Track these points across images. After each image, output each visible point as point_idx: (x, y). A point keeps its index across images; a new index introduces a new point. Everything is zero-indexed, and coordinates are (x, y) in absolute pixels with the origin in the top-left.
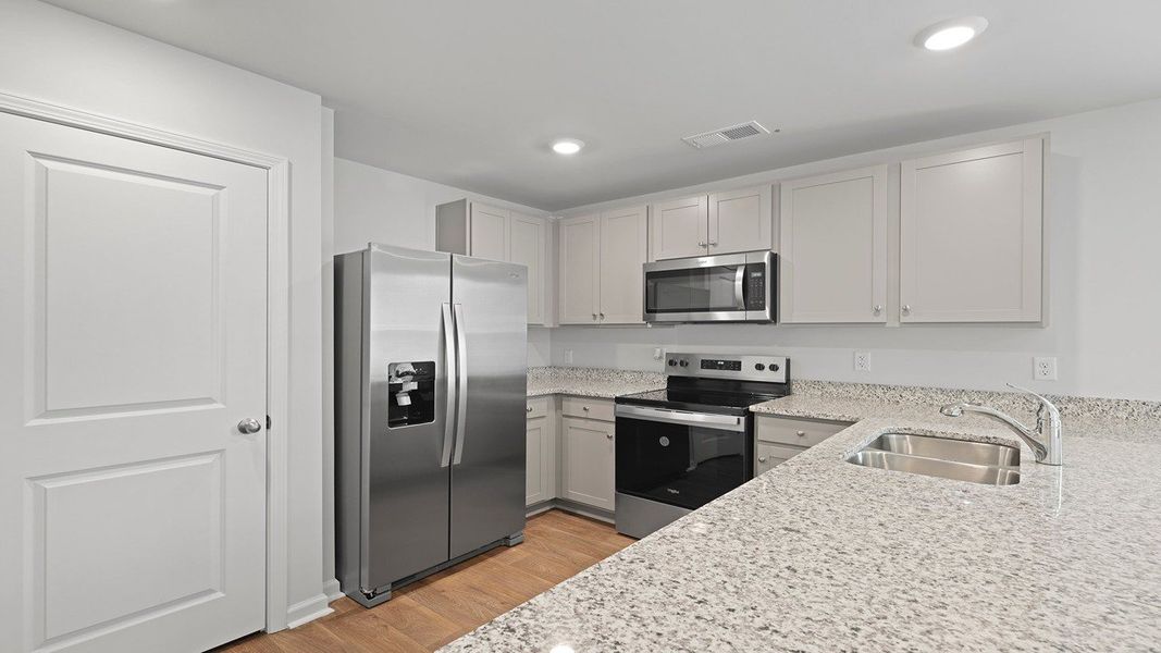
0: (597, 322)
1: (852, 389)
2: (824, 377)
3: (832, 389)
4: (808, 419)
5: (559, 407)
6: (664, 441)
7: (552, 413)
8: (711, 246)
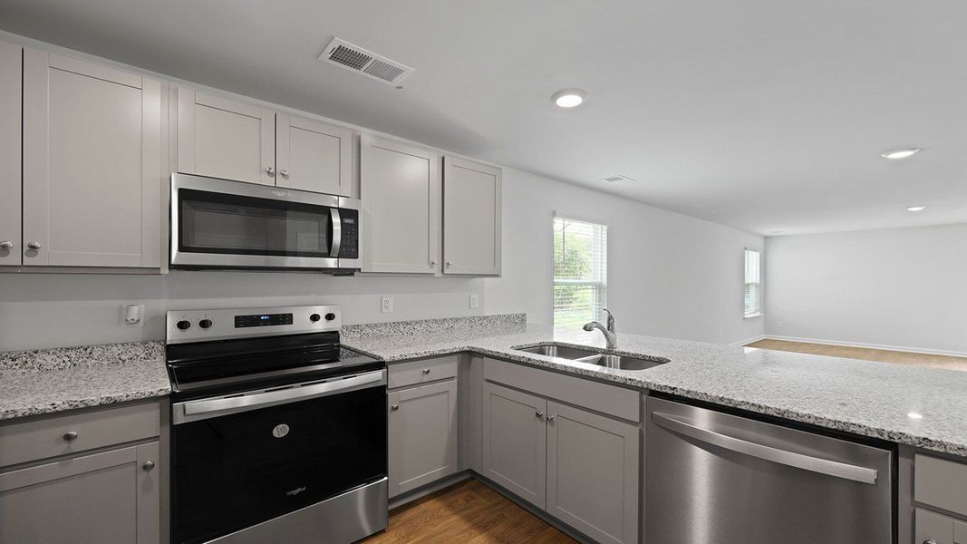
1: (383, 328)
2: (362, 321)
4: (432, 357)
6: (282, 431)
8: (279, 177)
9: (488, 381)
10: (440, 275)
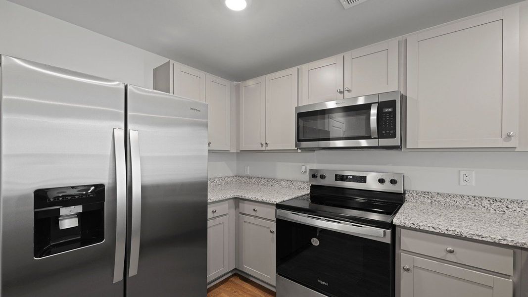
0: (263, 149)
1: (459, 200)
2: (433, 189)
3: (440, 198)
5: (237, 207)
6: (315, 242)
7: (233, 211)
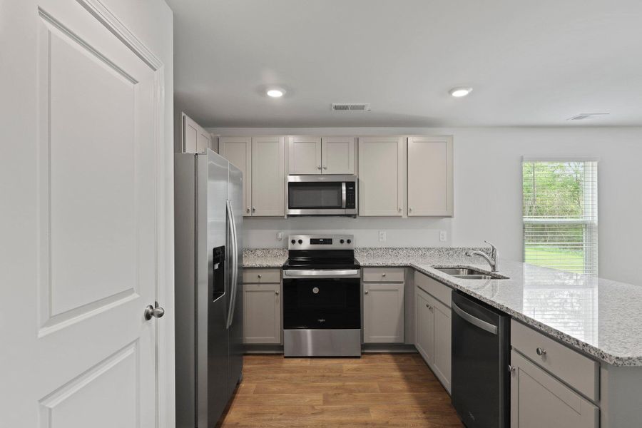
0: (250, 214)
1: (379, 251)
4: (387, 267)
8: (323, 169)
9: (419, 287)
10: (406, 217)
